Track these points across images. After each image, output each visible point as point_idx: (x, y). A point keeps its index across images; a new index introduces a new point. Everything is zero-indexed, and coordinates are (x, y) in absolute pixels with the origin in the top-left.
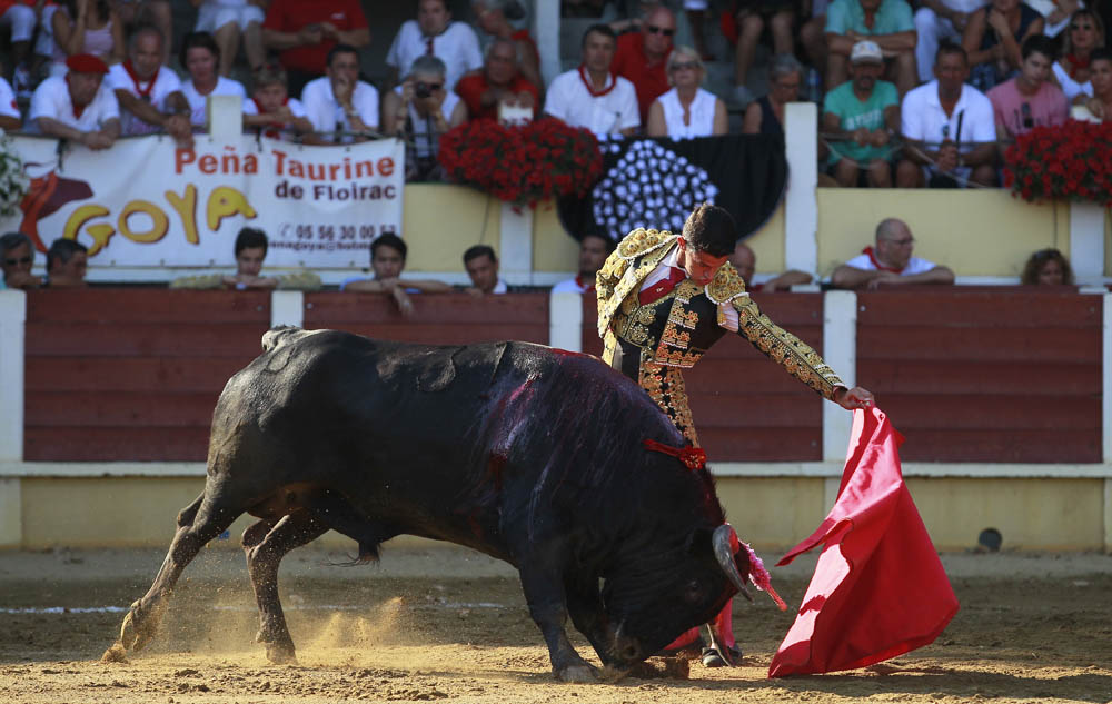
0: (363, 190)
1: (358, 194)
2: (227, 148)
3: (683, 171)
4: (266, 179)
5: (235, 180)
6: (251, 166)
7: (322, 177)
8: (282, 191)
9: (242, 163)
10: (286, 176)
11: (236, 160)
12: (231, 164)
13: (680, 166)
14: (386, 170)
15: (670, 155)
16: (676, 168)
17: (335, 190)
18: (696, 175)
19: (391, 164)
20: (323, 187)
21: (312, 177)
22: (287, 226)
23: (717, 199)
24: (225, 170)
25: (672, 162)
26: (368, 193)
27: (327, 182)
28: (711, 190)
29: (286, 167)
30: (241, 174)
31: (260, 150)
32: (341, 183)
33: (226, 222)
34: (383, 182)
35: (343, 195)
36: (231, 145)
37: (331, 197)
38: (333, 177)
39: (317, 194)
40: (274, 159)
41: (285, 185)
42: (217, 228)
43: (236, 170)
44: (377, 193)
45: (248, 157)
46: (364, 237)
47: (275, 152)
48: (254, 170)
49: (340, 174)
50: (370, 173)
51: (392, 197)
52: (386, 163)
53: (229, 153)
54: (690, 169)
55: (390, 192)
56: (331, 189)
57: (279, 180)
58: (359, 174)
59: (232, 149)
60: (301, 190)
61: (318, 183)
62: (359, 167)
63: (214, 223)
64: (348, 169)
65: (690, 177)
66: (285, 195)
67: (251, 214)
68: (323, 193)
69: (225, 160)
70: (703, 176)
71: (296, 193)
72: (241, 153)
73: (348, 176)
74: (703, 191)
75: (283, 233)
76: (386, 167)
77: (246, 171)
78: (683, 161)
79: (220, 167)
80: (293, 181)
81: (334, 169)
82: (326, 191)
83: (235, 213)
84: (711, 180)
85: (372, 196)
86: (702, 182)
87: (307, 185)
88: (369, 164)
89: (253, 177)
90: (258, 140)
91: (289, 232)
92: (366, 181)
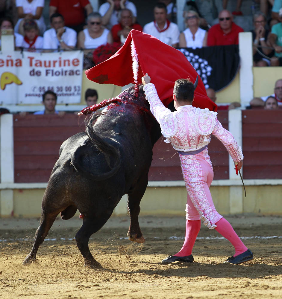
0: (66, 72)
1: (63, 73)
2: (8, 56)
3: (197, 61)
4: (26, 68)
5: (12, 70)
6: (19, 63)
7: (50, 66)
8: (32, 73)
9: (15, 62)
10: (34, 67)
11: (12, 61)
12: (10, 63)
13: (196, 59)
14: (76, 64)
15: (191, 55)
16: (194, 60)
17: (55, 71)
18: (203, 62)
19: (78, 61)
20: (50, 70)
21: (45, 66)
22: (35, 88)
23: (211, 72)
24: (8, 65)
25: (192, 58)
26: (68, 73)
27: (52, 68)
28: (209, 69)
29: (34, 62)
30: (14, 67)
31: (23, 57)
32: (57, 68)
33: (8, 87)
34: (75, 69)
35: (57, 73)
36: (10, 55)
37: (53, 75)
38: (54, 66)
39: (47, 73)
40: (29, 60)
41: (33, 71)
42: (4, 89)
43: (12, 65)
44: (72, 73)
45: (17, 60)
46: (67, 91)
47: (29, 58)
48: (21, 65)
49: (57, 64)
50: (69, 65)
51: (78, 75)
52: (76, 61)
53: (9, 58)
54: (200, 60)
55: (78, 73)
56: (53, 71)
57: (31, 69)
58: (65, 65)
59: (10, 57)
60: (40, 72)
61: (48, 68)
62: (65, 61)
63: (3, 87)
64: (60, 62)
65: (200, 64)
66: (34, 75)
67: (20, 83)
68: (49, 73)
69: (8, 61)
70: (206, 63)
71: (38, 74)
72: (14, 58)
73: (60, 65)
74: (206, 69)
75: (33, 90)
76: (75, 62)
77: (16, 65)
78: (197, 57)
79: (5, 64)
80: (37, 69)
81: (55, 62)
82: (51, 72)
83: (12, 83)
84: (210, 64)
85: (70, 74)
86: (206, 65)
87: (43, 70)
88: (69, 61)
89: (20, 68)
90: (22, 53)
91: (36, 90)
92: (67, 68)
